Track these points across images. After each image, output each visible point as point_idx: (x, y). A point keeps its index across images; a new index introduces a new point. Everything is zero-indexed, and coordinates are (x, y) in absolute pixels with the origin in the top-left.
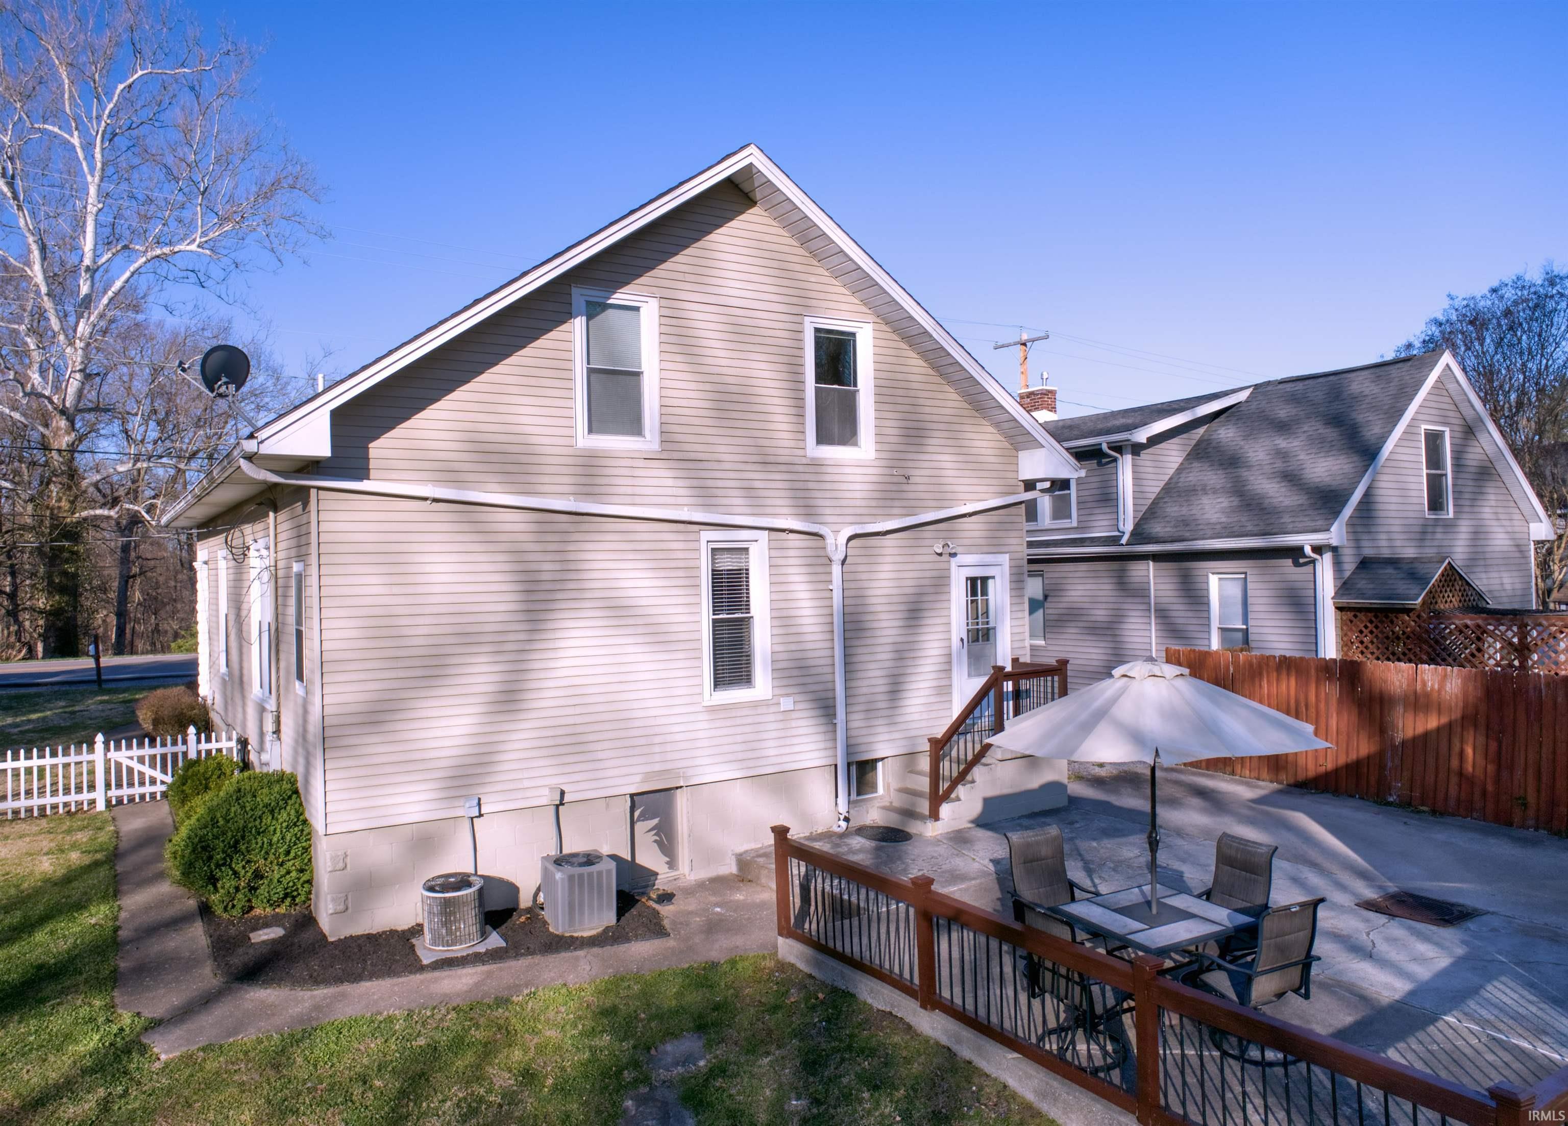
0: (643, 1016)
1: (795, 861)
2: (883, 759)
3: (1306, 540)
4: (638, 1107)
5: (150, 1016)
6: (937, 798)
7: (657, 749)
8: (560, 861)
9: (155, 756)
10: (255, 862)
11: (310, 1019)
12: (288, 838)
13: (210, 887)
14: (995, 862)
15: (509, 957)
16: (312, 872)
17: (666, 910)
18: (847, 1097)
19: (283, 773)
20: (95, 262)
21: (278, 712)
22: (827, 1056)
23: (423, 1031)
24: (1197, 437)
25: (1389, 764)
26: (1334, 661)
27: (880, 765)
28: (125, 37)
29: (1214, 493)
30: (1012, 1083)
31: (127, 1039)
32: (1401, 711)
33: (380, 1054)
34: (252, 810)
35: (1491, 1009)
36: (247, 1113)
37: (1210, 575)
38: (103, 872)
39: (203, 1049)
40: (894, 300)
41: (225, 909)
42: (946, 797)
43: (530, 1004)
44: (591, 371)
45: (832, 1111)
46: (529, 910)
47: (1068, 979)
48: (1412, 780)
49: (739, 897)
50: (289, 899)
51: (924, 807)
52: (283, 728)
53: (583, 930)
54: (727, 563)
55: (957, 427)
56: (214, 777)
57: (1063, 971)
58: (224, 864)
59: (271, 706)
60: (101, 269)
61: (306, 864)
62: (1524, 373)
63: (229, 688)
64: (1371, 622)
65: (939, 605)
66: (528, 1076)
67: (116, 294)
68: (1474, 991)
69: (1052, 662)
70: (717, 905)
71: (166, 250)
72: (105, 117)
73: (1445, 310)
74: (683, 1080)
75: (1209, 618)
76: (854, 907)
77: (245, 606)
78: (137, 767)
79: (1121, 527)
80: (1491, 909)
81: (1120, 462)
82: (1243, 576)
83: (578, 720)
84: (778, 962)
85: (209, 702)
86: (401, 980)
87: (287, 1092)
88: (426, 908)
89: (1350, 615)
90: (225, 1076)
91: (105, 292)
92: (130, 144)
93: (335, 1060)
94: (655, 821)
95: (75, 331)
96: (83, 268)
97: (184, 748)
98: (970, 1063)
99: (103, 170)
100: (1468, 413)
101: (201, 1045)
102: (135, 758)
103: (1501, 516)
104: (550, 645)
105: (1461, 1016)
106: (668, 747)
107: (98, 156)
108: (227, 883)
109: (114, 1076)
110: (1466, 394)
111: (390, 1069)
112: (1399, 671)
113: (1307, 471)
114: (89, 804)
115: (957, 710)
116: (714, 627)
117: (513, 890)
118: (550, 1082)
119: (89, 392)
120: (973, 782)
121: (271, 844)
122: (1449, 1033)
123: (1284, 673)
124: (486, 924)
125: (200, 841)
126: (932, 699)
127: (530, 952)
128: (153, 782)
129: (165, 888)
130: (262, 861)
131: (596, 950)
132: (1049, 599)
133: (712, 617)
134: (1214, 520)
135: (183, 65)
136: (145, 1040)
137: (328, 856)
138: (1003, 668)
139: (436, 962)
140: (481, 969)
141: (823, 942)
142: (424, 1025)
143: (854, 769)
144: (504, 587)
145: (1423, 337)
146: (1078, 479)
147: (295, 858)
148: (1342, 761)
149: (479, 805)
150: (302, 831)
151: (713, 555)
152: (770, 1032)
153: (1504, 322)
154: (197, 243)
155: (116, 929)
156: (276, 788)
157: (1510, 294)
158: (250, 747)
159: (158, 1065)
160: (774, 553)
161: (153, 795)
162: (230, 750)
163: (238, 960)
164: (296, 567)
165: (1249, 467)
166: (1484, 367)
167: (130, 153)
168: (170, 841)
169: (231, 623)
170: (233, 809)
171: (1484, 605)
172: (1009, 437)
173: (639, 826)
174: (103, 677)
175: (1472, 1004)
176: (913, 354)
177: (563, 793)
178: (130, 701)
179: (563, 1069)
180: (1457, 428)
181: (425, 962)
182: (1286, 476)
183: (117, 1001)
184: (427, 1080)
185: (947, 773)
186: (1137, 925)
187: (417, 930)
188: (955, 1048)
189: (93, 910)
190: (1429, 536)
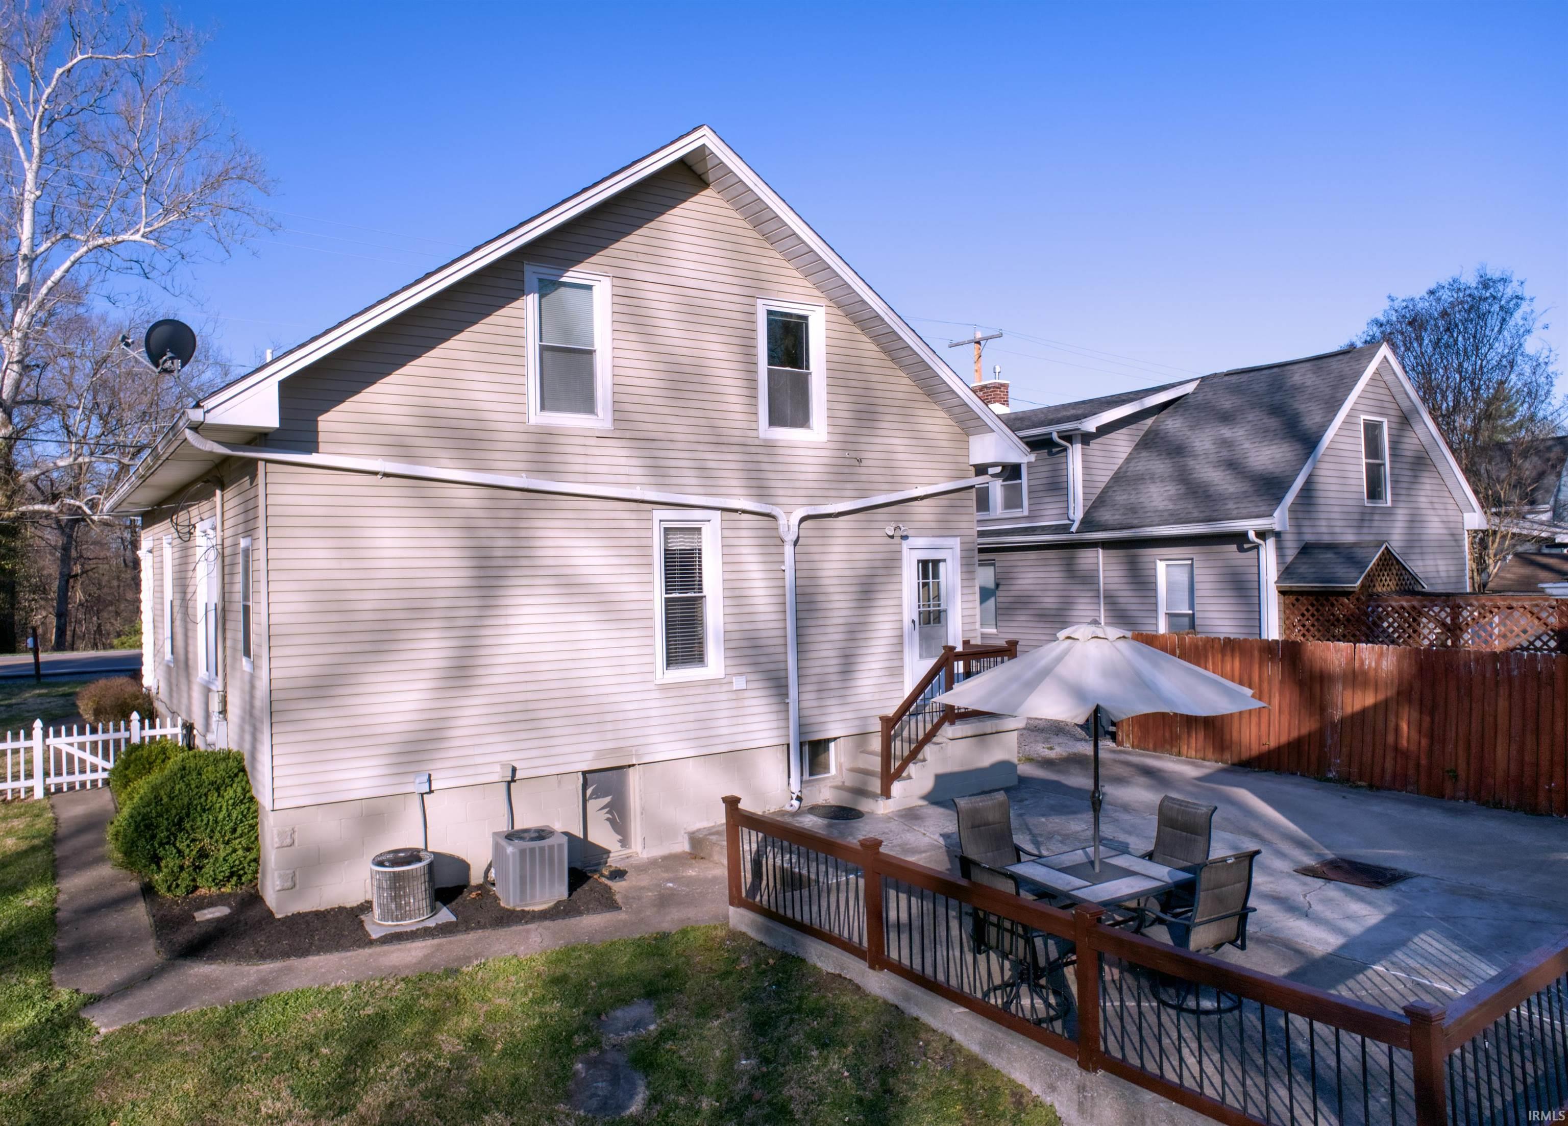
0: (593, 984)
1: (745, 830)
2: (835, 739)
3: (1250, 526)
4: (587, 1070)
5: (89, 992)
6: (889, 776)
7: (609, 727)
8: (512, 836)
9: (96, 743)
10: (200, 841)
11: (255, 993)
12: (234, 816)
13: (154, 867)
14: (945, 836)
15: (459, 931)
16: (258, 850)
17: (617, 886)
18: (798, 1055)
19: (230, 752)
20: (33, 251)
21: (225, 691)
22: (778, 1017)
23: (371, 1001)
24: (1146, 428)
25: (1329, 742)
26: (1277, 641)
27: (832, 745)
28: (64, 19)
29: (1162, 481)
30: (958, 1036)
31: (66, 1015)
32: (1341, 688)
33: (328, 1024)
34: (197, 787)
35: (1418, 958)
36: (190, 1081)
37: (1158, 562)
38: (41, 857)
39: (145, 1022)
40: (846, 283)
41: (169, 889)
42: (898, 775)
43: (480, 974)
44: (543, 349)
45: (781, 1069)
46: (479, 887)
47: (1012, 932)
48: (1350, 756)
49: (691, 873)
50: (235, 878)
51: (876, 785)
52: (229, 707)
53: (534, 904)
54: (679, 543)
55: (909, 411)
56: (159, 761)
57: (1007, 925)
58: (168, 843)
59: (218, 685)
60: (40, 259)
61: (253, 843)
62: (1460, 373)
63: (174, 674)
64: (1312, 605)
65: (891, 587)
66: (477, 1041)
67: (56, 284)
68: (1402, 943)
69: (1001, 643)
70: (670, 881)
71: (109, 239)
72: (43, 102)
73: (1385, 311)
74: (634, 1044)
75: (1156, 604)
76: (805, 879)
77: (190, 589)
78: (77, 753)
79: (1071, 516)
80: (1422, 872)
81: (1070, 451)
82: (1189, 562)
83: (529, 696)
84: (730, 931)
85: (154, 691)
86: (349, 954)
87: (232, 1061)
88: (375, 883)
89: (1292, 598)
90: (167, 1047)
91: (45, 281)
92: (70, 130)
93: (281, 1030)
94: (608, 799)
95: (13, 321)
96: (20, 257)
97: (127, 735)
98: (917, 1019)
99: (41, 156)
100: (1405, 404)
101: (142, 1018)
102: (76, 745)
103: (1437, 506)
104: (502, 621)
105: (1389, 965)
106: (621, 725)
107: (36, 142)
108: (170, 862)
109: (50, 1050)
110: (1402, 386)
111: (337, 1037)
112: (1337, 650)
113: (1251, 459)
114: (26, 792)
115: (908, 689)
116: (666, 606)
117: (463, 867)
118: (499, 1047)
119: (28, 385)
120: (924, 760)
121: (216, 822)
122: (1377, 980)
123: (1229, 653)
124: (436, 900)
125: (143, 819)
126: (885, 680)
127: (480, 926)
128: (94, 769)
129: (106, 871)
130: (207, 840)
131: (547, 923)
132: (1001, 588)
133: (664, 596)
134: (1161, 508)
135: (125, 51)
136: (84, 1015)
137: (275, 832)
138: (954, 648)
139: (385, 936)
140: (430, 943)
141: (774, 910)
142: (372, 994)
143: (806, 748)
144: (455, 563)
145: (1365, 337)
146: (1030, 465)
147: (241, 836)
148: (1284, 739)
149: (430, 781)
150: (249, 808)
151: (666, 535)
152: (720, 997)
153: (1441, 323)
154: (141, 232)
155: (54, 911)
156: (222, 766)
157: (1446, 296)
158: (195, 732)
159: (97, 1038)
160: (727, 533)
161: (94, 783)
162: (176, 735)
163: (183, 936)
164: (243, 543)
165: (1195, 457)
166: (1422, 366)
167: (69, 140)
168: (112, 823)
169: (176, 609)
170: (177, 787)
171: (1420, 589)
172: (960, 422)
173: (591, 804)
174: (42, 672)
175: (1399, 954)
176: (865, 339)
177: (514, 770)
178: (70, 694)
179: (512, 1035)
180: (1393, 419)
181: (374, 936)
182: (1231, 465)
183: (55, 978)
184: (375, 1047)
185: (898, 753)
186: (1078, 882)
187: (366, 907)
188: (902, 1005)
189: (30, 892)
190: (1366, 524)
